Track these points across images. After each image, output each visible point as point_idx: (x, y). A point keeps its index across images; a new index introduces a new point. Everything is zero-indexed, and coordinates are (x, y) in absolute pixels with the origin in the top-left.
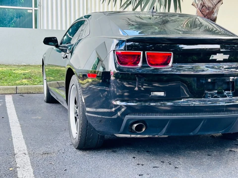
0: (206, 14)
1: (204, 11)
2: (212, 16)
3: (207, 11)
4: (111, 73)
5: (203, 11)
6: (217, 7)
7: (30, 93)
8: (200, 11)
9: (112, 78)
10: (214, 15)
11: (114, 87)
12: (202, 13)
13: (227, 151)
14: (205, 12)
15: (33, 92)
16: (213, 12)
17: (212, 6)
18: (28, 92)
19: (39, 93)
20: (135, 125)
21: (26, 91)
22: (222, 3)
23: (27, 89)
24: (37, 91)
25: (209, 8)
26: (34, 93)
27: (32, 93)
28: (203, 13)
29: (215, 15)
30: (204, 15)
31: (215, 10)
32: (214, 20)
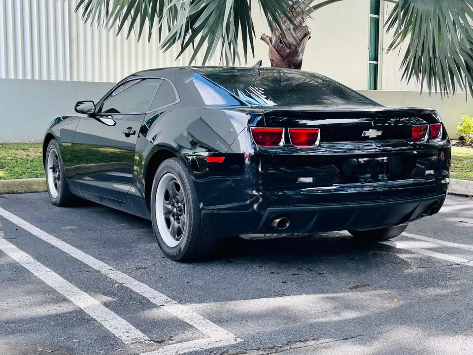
0: (285, 55)
1: (282, 50)
2: (296, 58)
3: (288, 51)
4: (245, 156)
5: (280, 51)
6: (302, 43)
7: (13, 193)
8: (276, 50)
9: (247, 162)
10: (298, 57)
11: (250, 174)
12: (279, 54)
13: (371, 255)
14: (285, 51)
15: (17, 191)
16: (297, 52)
17: (295, 43)
18: (10, 192)
19: (29, 193)
20: (278, 221)
21: (6, 189)
22: (310, 38)
23: (8, 185)
24: (25, 188)
25: (289, 46)
26: (19, 192)
27: (17, 193)
28: (281, 53)
29: (300, 57)
30: (282, 57)
31: (300, 49)
32: (298, 66)
